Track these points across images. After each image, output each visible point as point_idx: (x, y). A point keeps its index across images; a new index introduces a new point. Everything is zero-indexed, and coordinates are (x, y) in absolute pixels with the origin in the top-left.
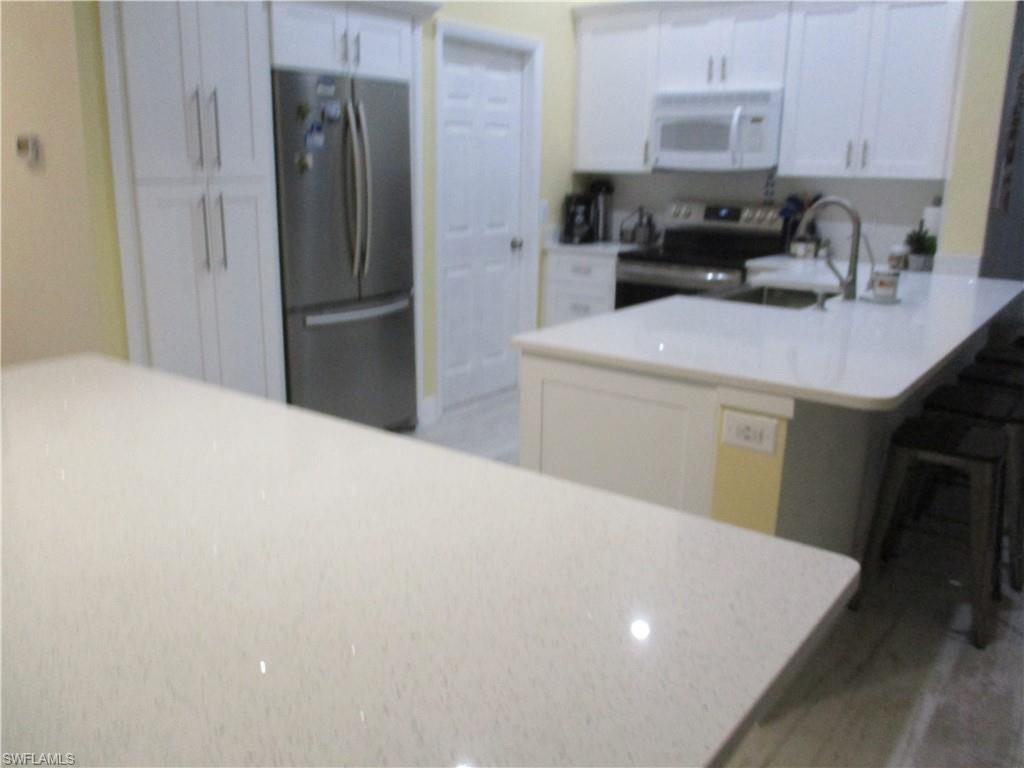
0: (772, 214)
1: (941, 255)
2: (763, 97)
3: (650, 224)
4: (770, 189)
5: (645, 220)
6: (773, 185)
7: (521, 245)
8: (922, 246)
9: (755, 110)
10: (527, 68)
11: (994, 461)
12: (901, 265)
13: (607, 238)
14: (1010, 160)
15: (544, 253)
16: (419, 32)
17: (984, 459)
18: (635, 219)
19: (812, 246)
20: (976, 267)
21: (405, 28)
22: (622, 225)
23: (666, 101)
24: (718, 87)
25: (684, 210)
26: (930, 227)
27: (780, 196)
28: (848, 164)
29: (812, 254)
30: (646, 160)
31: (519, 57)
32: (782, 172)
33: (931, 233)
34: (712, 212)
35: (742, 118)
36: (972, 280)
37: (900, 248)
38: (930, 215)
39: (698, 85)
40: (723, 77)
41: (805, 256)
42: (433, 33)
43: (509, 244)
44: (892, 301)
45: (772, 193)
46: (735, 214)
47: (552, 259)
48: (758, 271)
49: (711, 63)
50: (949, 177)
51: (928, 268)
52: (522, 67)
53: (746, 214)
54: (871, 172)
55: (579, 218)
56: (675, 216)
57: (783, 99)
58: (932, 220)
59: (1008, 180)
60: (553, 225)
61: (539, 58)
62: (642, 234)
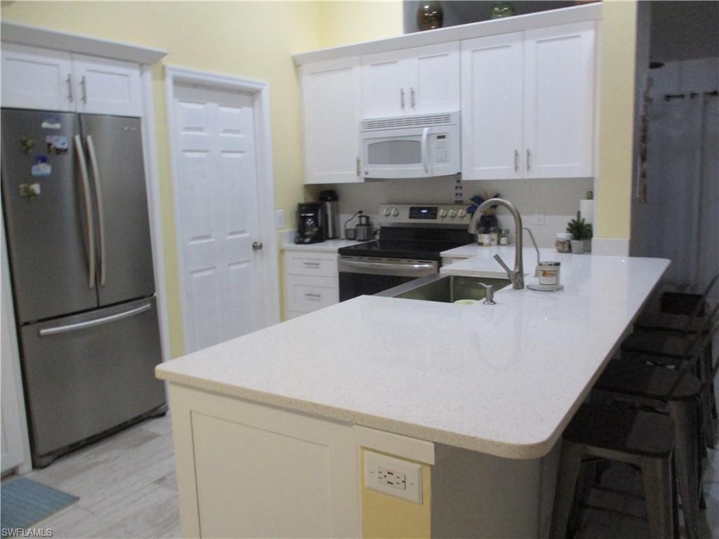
0: (461, 211)
1: (596, 239)
2: (445, 118)
3: (368, 224)
4: (459, 191)
5: (364, 221)
6: (461, 188)
7: (261, 247)
8: (581, 232)
9: (439, 130)
10: (256, 103)
11: (664, 455)
12: (567, 249)
13: (335, 237)
14: (644, 159)
15: (282, 252)
16: (148, 75)
17: (655, 455)
18: (356, 221)
19: (494, 236)
20: (626, 248)
21: (134, 73)
22: (345, 226)
23: (370, 125)
24: (410, 113)
25: (393, 212)
26: (586, 217)
27: (467, 197)
28: (516, 168)
29: (495, 243)
30: (359, 173)
31: (250, 95)
32: (465, 177)
33: (587, 222)
34: (415, 212)
35: (429, 135)
36: (625, 259)
37: (564, 235)
38: (585, 206)
39: (395, 113)
40: (413, 105)
41: (490, 245)
42: (163, 77)
43: (251, 246)
44: (556, 288)
45: (461, 195)
46: (433, 212)
47: (288, 256)
48: (451, 260)
49: (403, 93)
50: (597, 175)
51: (587, 250)
52: (252, 105)
53: (441, 212)
54: (534, 174)
55: (310, 222)
56: (387, 216)
57: (461, 120)
58: (588, 211)
59: (644, 176)
60: (289, 229)
61: (265, 95)
62: (362, 233)
